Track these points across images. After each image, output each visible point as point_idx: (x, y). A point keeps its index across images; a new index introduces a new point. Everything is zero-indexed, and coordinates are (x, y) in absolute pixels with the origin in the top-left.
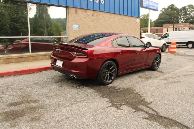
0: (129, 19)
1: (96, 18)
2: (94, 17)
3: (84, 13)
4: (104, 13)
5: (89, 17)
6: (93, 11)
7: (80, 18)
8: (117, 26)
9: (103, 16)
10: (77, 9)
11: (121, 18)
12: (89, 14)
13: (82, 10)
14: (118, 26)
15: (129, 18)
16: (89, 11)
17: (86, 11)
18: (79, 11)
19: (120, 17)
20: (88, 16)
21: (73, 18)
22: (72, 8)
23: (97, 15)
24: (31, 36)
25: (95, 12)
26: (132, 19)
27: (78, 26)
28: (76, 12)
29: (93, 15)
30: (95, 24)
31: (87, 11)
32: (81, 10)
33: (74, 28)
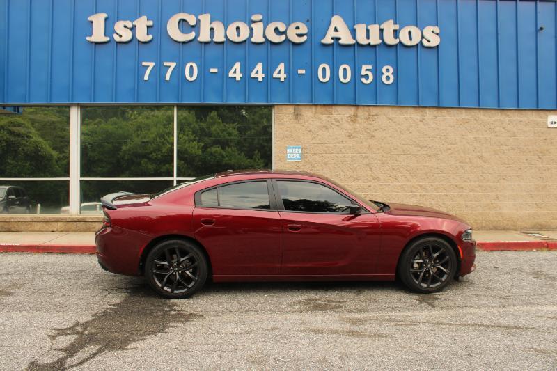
0: (507, 118)
1: (365, 125)
2: (359, 123)
3: (324, 117)
4: (396, 109)
5: (338, 126)
6: (353, 109)
7: (310, 131)
8: (449, 147)
9: (389, 119)
10: (301, 108)
11: (467, 118)
12: (338, 117)
13: (316, 109)
14: (456, 144)
15: (508, 116)
16: (340, 109)
17: (329, 109)
18: (307, 113)
19: (464, 115)
20: (338, 123)
21: (287, 131)
22: (284, 107)
23: (368, 119)
24: (178, 176)
25: (360, 109)
26: (521, 119)
27: (300, 151)
28: (297, 116)
29: (354, 120)
30: (362, 143)
31: (334, 110)
32: (314, 108)
33: (290, 156)
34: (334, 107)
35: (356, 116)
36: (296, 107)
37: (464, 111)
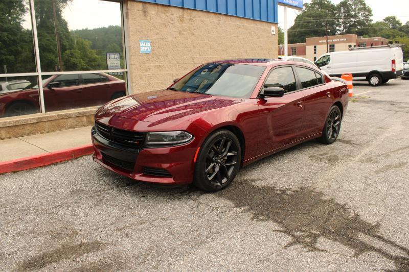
0: (256, 26)
1: (188, 25)
2: (185, 23)
3: (163, 15)
4: (205, 13)
5: (172, 24)
6: (181, 10)
7: (155, 27)
8: (232, 44)
9: (202, 21)
10: (148, 5)
11: (240, 24)
12: (172, 16)
13: (158, 8)
14: (235, 43)
15: (256, 25)
16: (173, 9)
17: (167, 9)
18: (152, 11)
19: (238, 22)
21: (138, 26)
22: (135, 3)
23: (190, 20)
25: (186, 12)
26: (261, 27)
27: (149, 45)
28: (145, 12)
29: (181, 20)
30: (187, 39)
31: (169, 9)
32: (156, 7)
33: (142, 49)
34: (169, 8)
35: (183, 16)
36: (144, 4)
37: (238, 19)
